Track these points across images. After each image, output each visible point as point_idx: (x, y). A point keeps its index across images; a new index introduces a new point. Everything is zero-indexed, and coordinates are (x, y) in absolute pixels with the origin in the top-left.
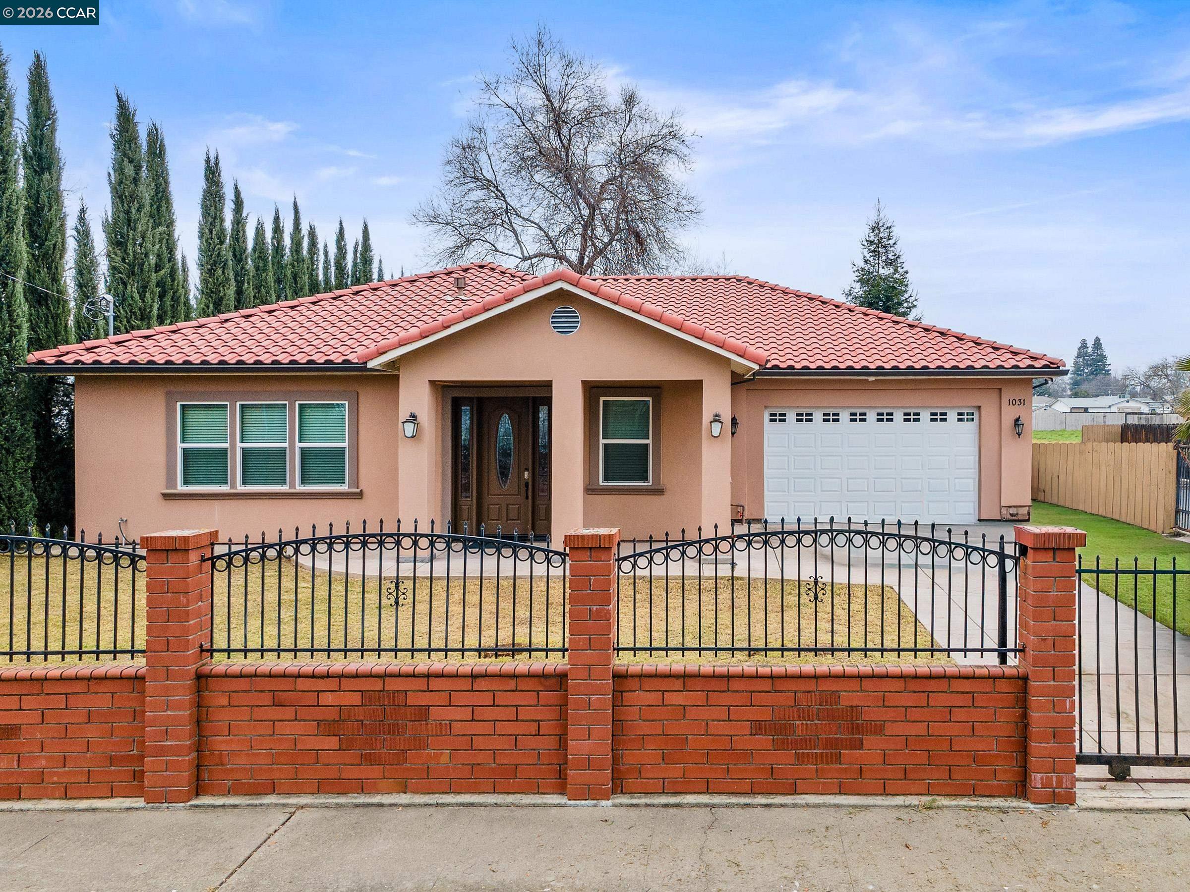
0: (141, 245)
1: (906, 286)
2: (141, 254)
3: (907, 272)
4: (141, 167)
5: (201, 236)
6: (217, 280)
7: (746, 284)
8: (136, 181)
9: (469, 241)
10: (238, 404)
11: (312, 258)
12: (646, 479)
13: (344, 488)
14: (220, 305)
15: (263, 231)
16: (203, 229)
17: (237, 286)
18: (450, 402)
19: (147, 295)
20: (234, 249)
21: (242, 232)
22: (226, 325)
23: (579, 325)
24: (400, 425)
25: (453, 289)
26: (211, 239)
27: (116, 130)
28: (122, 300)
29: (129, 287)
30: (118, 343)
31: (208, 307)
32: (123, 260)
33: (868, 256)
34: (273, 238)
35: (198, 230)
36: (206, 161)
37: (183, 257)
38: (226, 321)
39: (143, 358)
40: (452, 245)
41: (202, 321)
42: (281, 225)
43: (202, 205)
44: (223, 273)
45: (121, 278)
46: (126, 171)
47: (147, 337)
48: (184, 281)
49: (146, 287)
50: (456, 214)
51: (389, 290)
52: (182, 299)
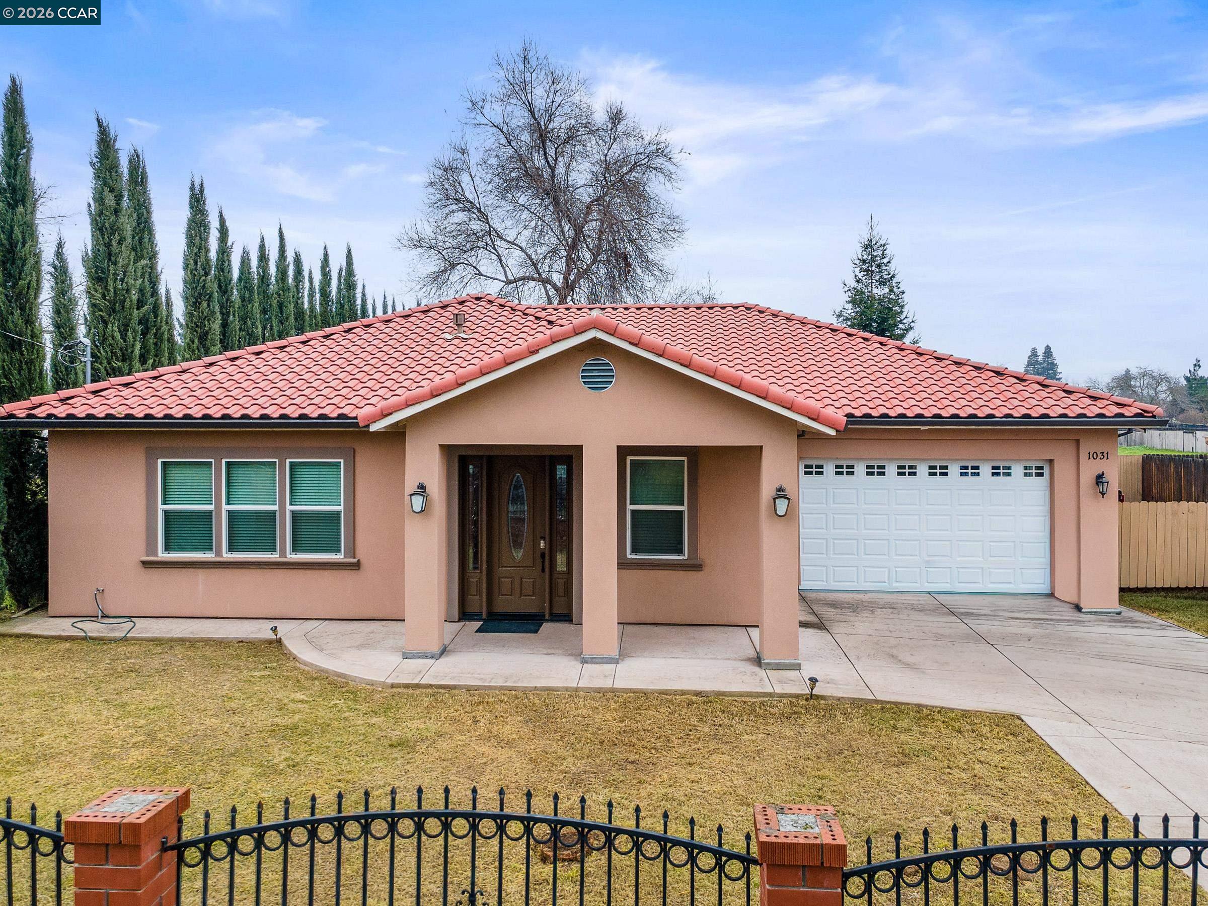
0: (122, 280)
1: (902, 307)
2: (123, 290)
3: (903, 293)
4: (122, 196)
5: (186, 267)
6: (203, 313)
7: (758, 313)
8: (116, 212)
9: (453, 266)
10: (224, 461)
11: (297, 287)
12: (680, 551)
13: (339, 557)
14: (206, 340)
15: (249, 260)
16: (187, 259)
17: (223, 319)
18: (456, 460)
19: (129, 334)
20: (220, 280)
21: (227, 262)
22: (212, 369)
23: (614, 380)
24: (407, 498)
25: (451, 325)
26: (196, 270)
27: (97, 157)
28: (101, 339)
29: (110, 326)
30: (95, 393)
31: (193, 342)
32: (104, 296)
33: (860, 275)
34: (259, 266)
35: (183, 260)
36: (190, 188)
37: (168, 291)
38: (211, 364)
39: (120, 412)
40: (436, 269)
41: (185, 365)
42: (267, 253)
43: (187, 235)
44: (209, 305)
45: (101, 316)
46: (107, 201)
47: (126, 385)
48: (167, 316)
49: (128, 325)
50: (440, 237)
51: (382, 326)
52: (166, 336)
